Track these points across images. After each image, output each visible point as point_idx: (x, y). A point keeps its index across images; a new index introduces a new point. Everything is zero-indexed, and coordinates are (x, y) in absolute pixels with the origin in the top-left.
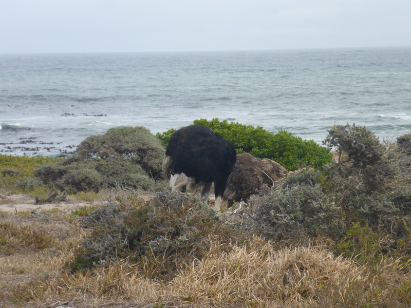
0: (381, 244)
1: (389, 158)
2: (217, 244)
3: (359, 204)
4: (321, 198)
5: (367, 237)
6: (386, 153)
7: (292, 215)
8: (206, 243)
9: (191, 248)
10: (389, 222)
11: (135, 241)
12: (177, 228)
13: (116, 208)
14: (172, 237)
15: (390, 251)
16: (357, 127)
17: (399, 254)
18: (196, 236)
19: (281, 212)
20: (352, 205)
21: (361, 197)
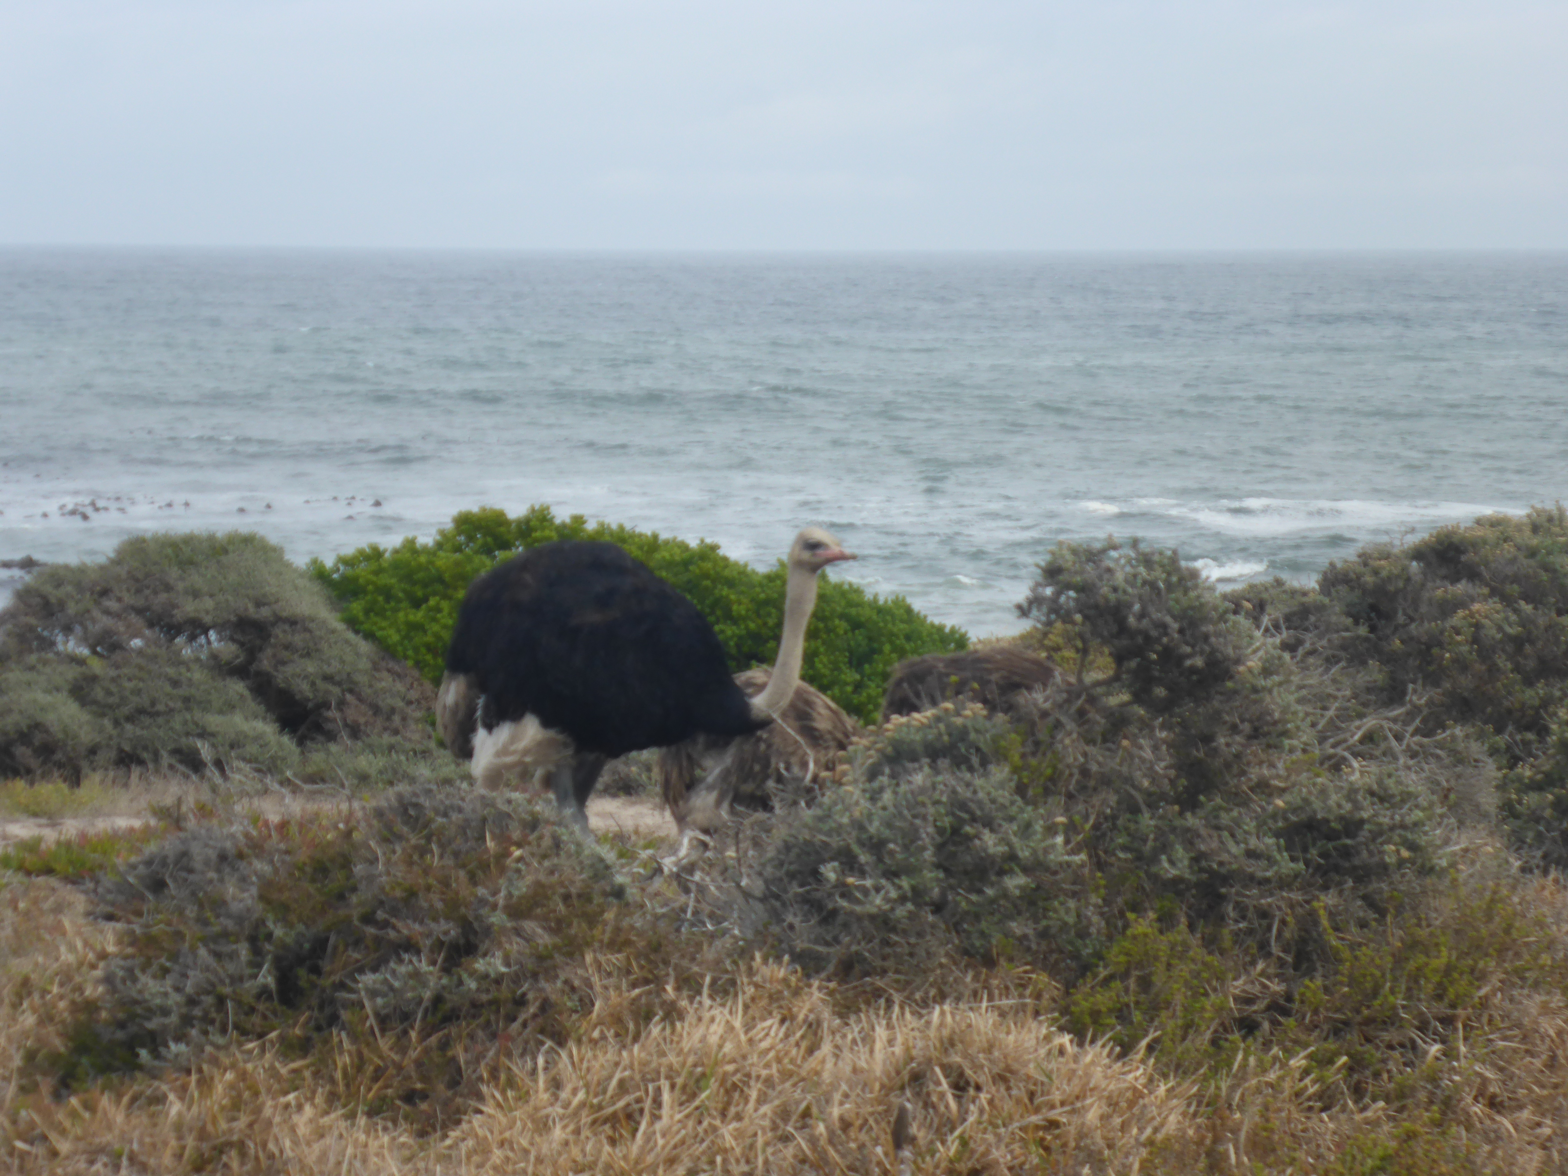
0: (1236, 999)
1: (1266, 672)
2: (618, 988)
3: (1150, 843)
4: (1011, 819)
5: (1183, 970)
6: (1255, 652)
7: (905, 883)
8: (577, 983)
9: (521, 1002)
10: (1264, 914)
11: (302, 972)
12: (466, 926)
13: (228, 844)
14: (446, 960)
15: (1266, 1025)
16: (1145, 555)
17: (1303, 1037)
18: (541, 958)
19: (862, 874)
20: (1125, 848)
21: (1161, 818)
